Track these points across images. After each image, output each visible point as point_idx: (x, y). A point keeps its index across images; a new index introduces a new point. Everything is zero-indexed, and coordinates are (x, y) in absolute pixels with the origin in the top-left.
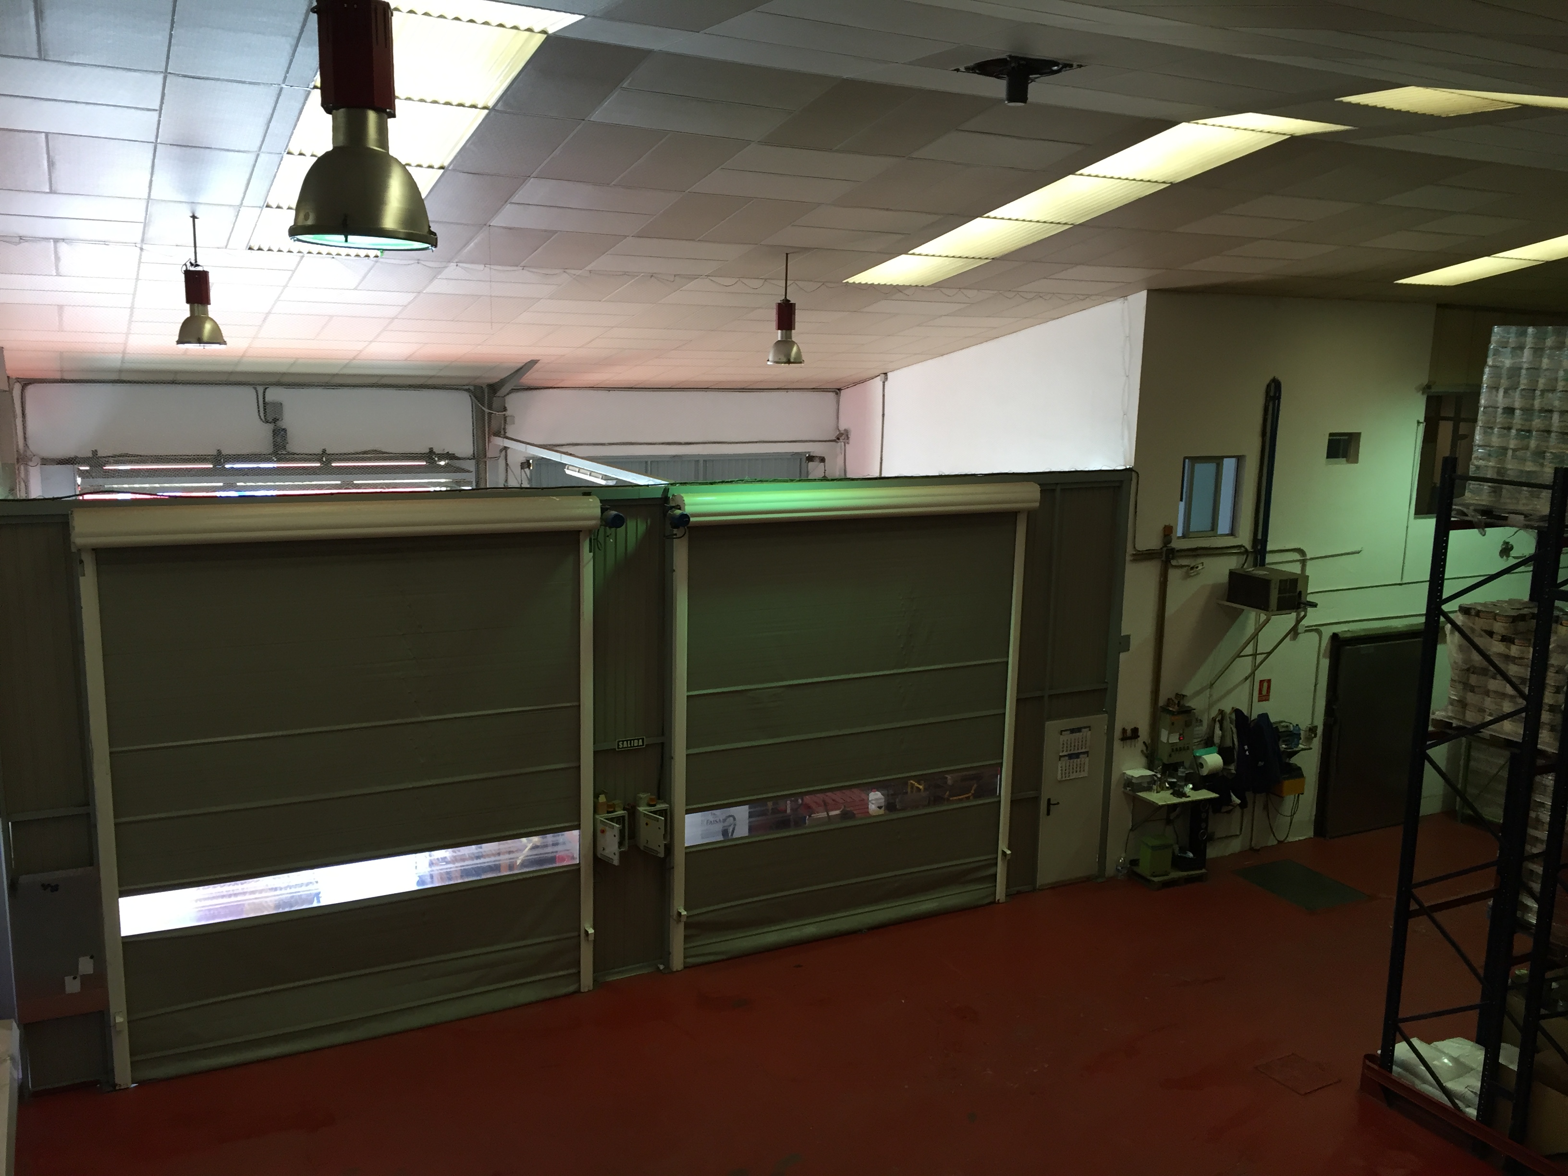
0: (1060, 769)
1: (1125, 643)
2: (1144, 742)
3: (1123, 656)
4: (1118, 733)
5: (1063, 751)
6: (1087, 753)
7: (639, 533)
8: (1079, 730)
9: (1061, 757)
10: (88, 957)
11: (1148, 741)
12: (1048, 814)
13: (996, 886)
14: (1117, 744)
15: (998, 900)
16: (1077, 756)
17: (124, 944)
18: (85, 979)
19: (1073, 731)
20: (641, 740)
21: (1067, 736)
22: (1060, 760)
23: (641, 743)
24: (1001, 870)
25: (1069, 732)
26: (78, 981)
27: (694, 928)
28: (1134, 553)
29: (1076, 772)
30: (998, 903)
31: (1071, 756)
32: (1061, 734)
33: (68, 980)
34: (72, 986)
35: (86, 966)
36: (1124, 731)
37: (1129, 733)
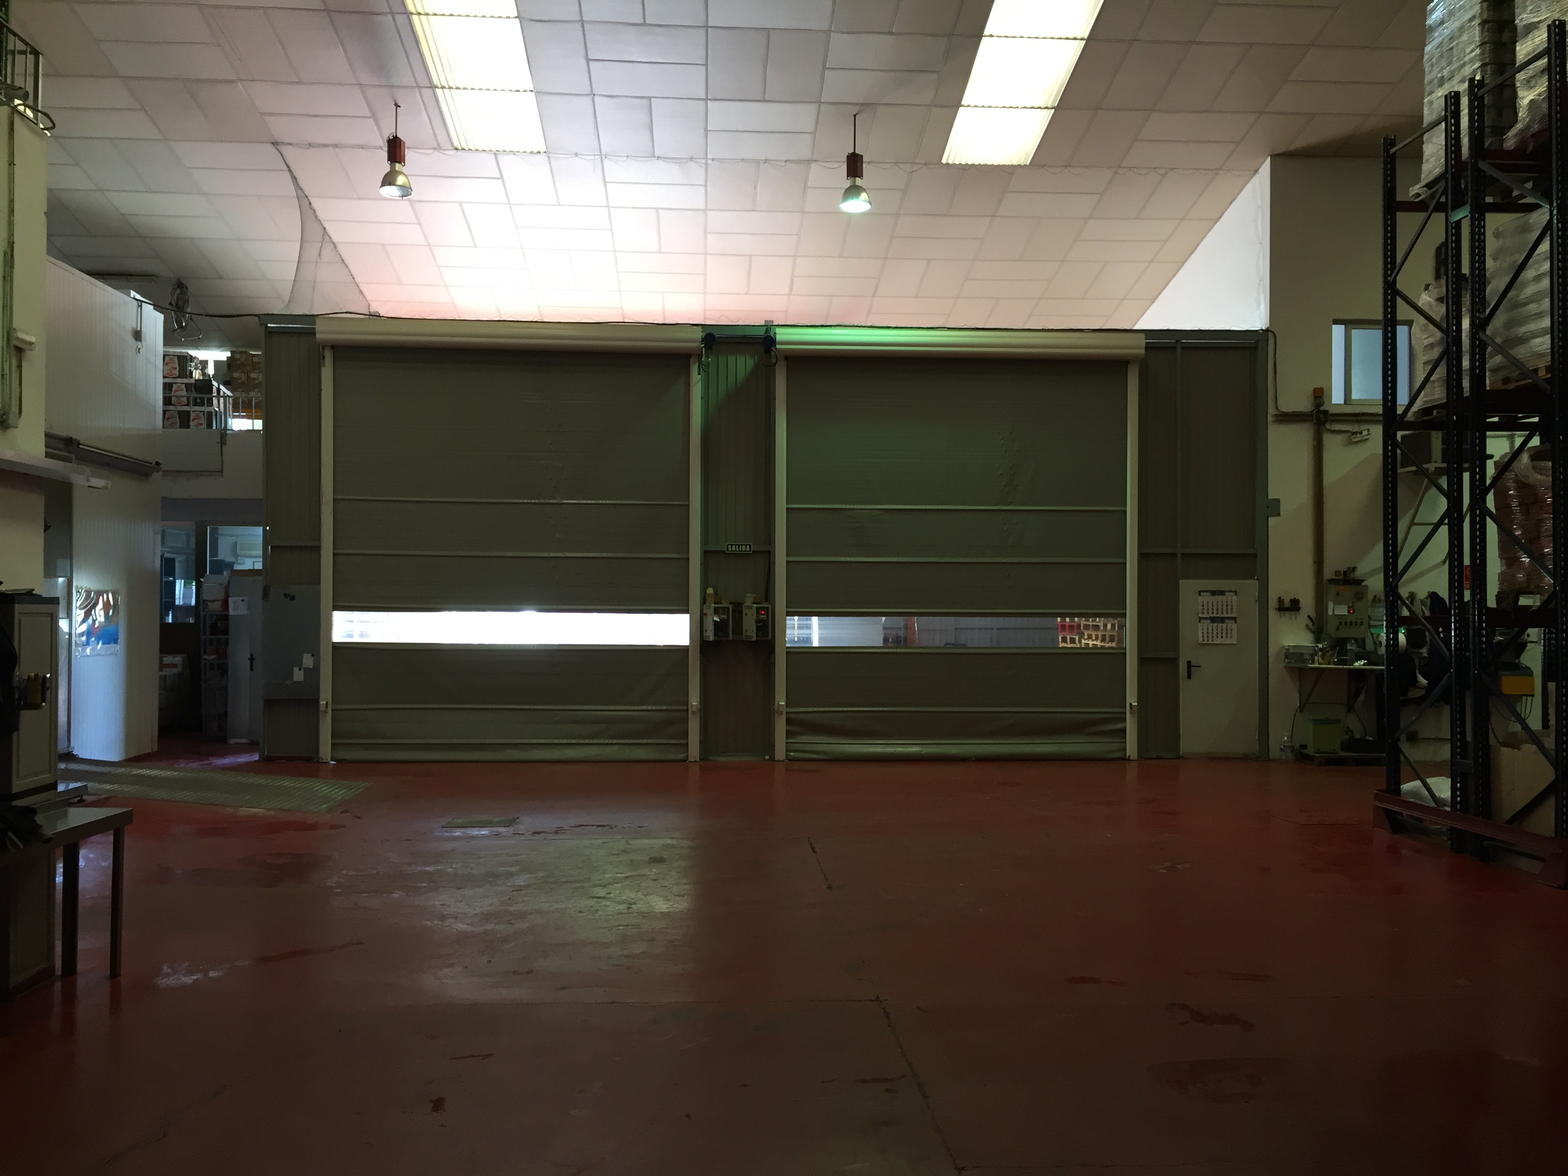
0: (1200, 631)
1: (1274, 507)
2: (1309, 617)
3: (1272, 521)
4: (1273, 603)
5: (1203, 613)
6: (1235, 619)
7: (747, 368)
8: (1222, 593)
9: (1200, 619)
10: (310, 655)
11: (1313, 616)
12: (1189, 677)
13: (1125, 742)
14: (1273, 615)
15: (1129, 757)
16: (1222, 620)
17: (333, 647)
18: (307, 671)
19: (1214, 593)
20: (748, 546)
21: (1206, 598)
22: (1200, 622)
23: (748, 549)
24: (1131, 725)
25: (1209, 594)
26: (302, 672)
27: (796, 726)
28: (1277, 413)
29: (1222, 637)
30: (1129, 760)
31: (1213, 620)
32: (1200, 595)
33: (296, 669)
34: (298, 675)
35: (308, 661)
36: (1280, 601)
37: (1287, 603)
